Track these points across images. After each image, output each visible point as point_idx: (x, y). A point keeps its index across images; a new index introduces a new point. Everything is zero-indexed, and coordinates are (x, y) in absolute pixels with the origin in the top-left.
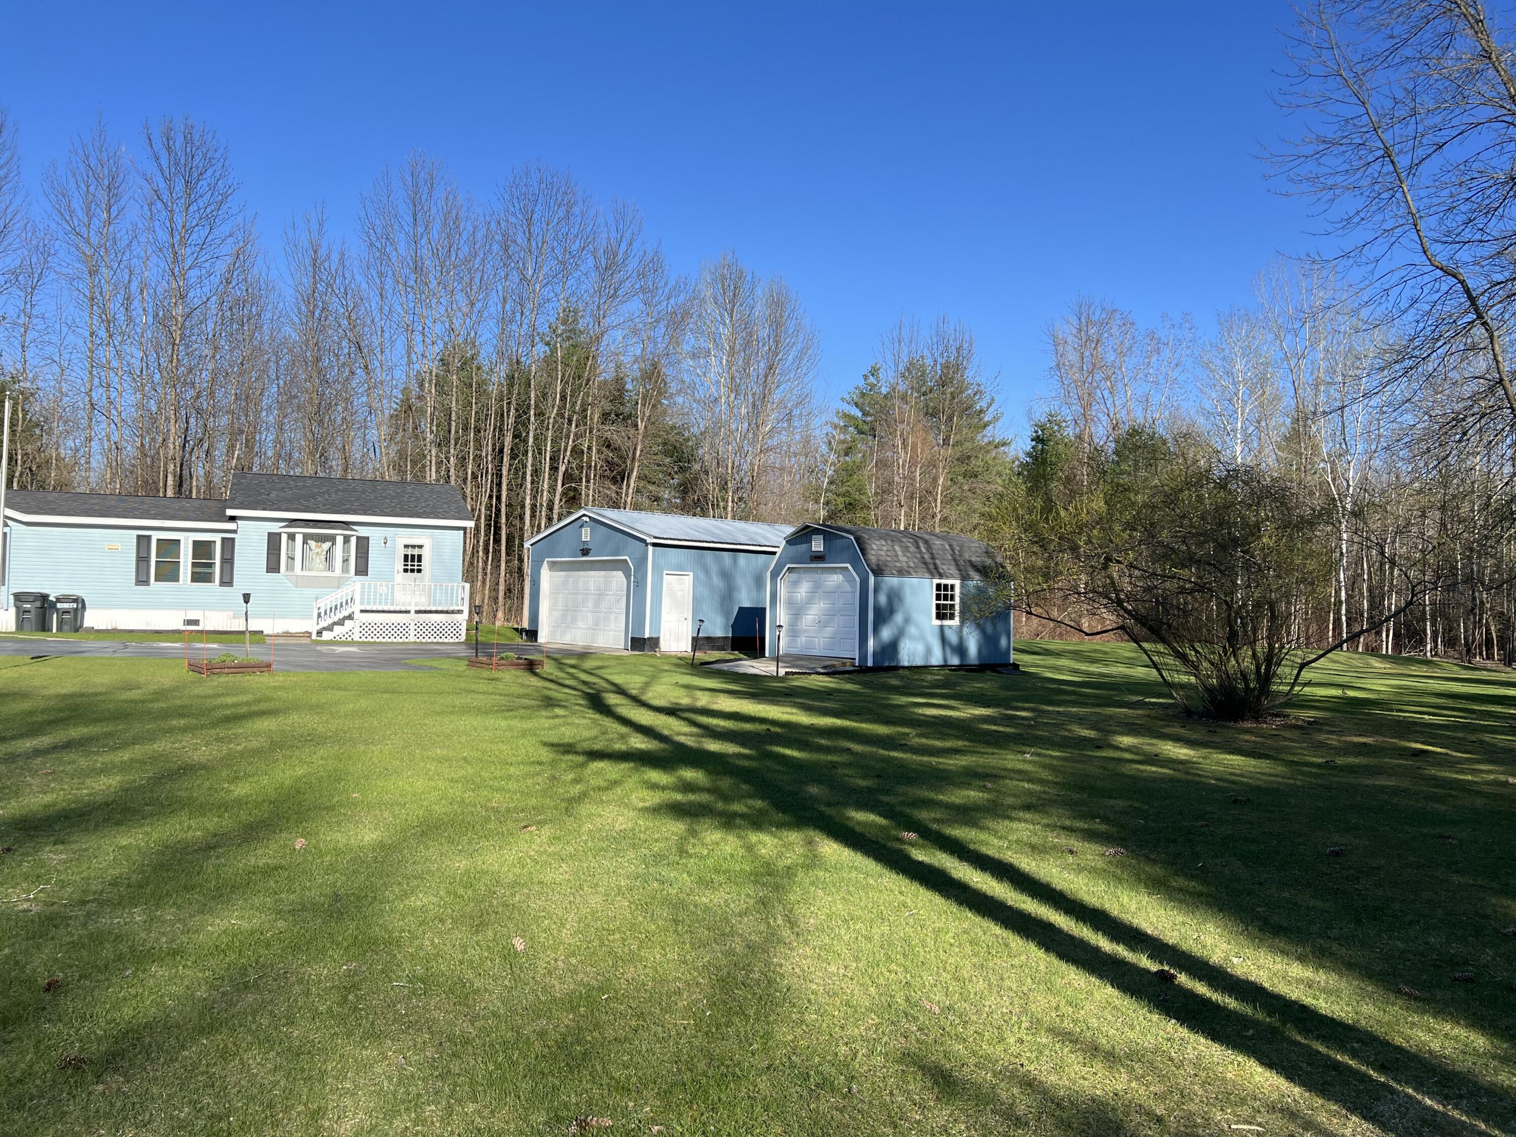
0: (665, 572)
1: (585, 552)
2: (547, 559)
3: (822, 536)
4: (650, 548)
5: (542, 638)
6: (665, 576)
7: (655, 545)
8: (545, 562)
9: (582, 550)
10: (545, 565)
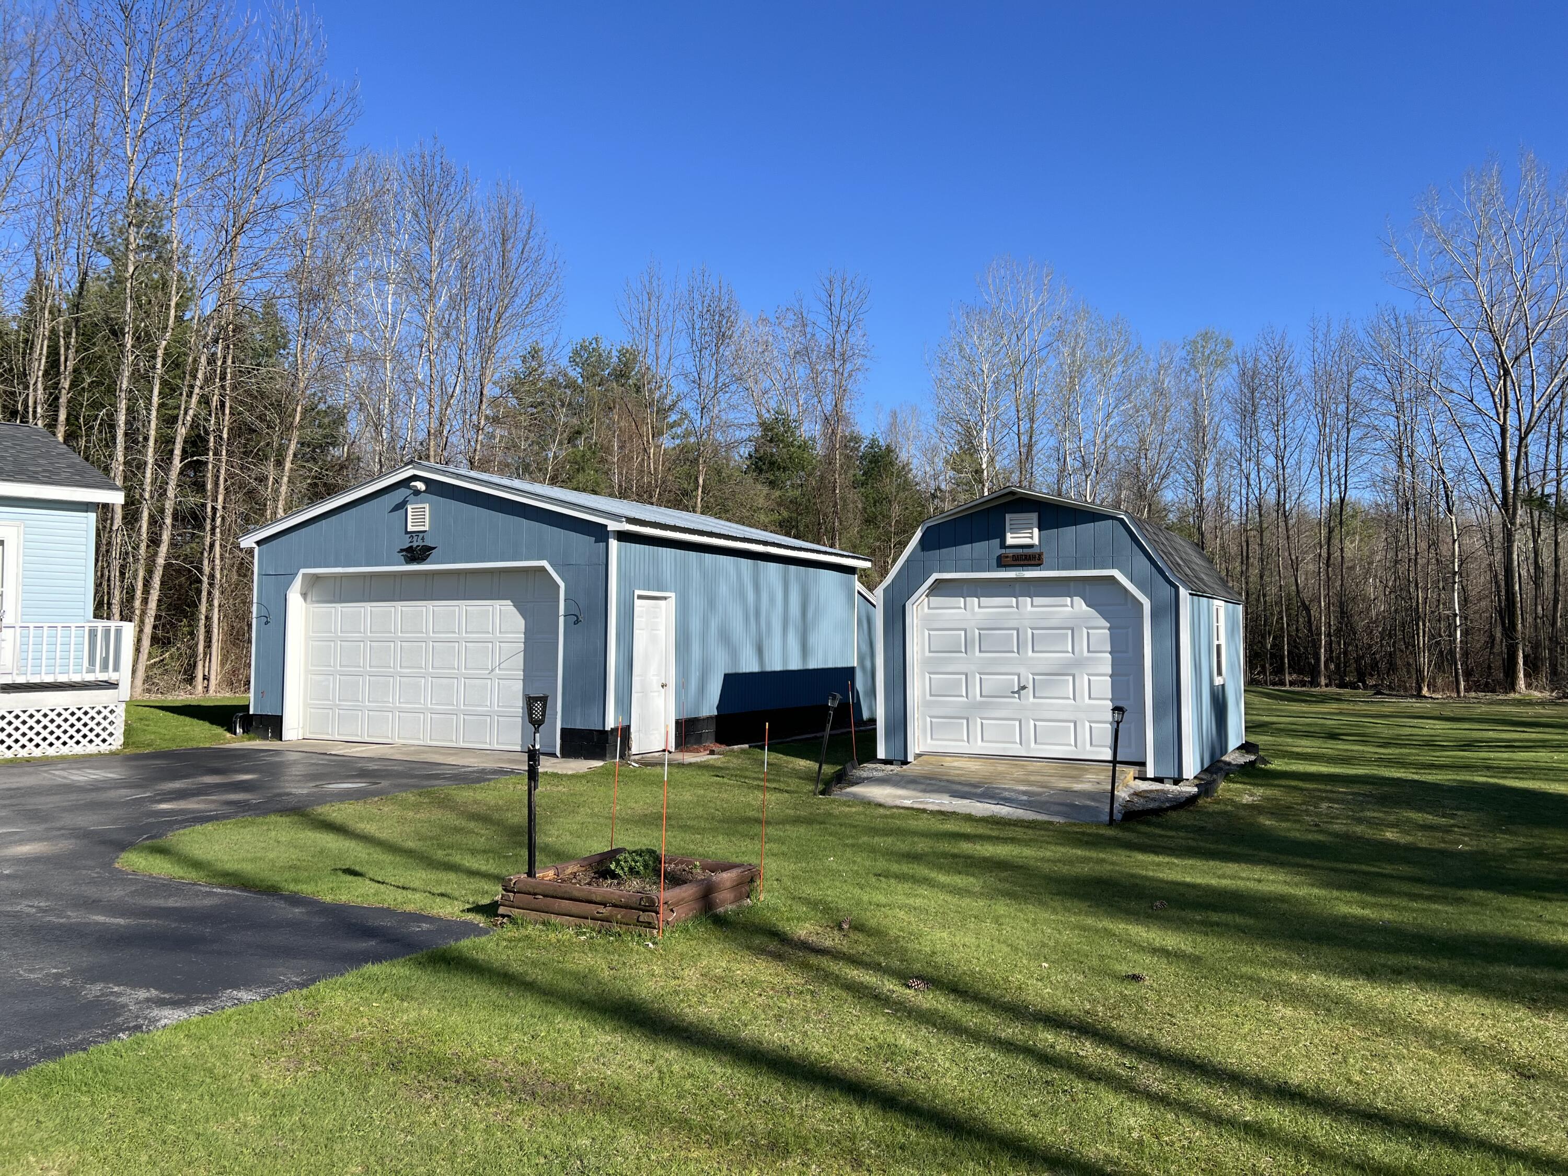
0: (637, 592)
1: (416, 554)
2: (303, 571)
3: (1034, 516)
4: (614, 544)
5: (292, 730)
6: (638, 602)
7: (623, 536)
8: (299, 579)
9: (410, 549)
10: (298, 583)
